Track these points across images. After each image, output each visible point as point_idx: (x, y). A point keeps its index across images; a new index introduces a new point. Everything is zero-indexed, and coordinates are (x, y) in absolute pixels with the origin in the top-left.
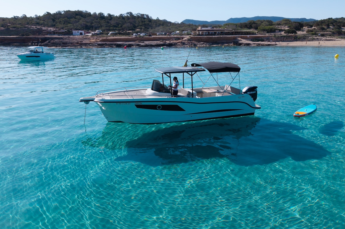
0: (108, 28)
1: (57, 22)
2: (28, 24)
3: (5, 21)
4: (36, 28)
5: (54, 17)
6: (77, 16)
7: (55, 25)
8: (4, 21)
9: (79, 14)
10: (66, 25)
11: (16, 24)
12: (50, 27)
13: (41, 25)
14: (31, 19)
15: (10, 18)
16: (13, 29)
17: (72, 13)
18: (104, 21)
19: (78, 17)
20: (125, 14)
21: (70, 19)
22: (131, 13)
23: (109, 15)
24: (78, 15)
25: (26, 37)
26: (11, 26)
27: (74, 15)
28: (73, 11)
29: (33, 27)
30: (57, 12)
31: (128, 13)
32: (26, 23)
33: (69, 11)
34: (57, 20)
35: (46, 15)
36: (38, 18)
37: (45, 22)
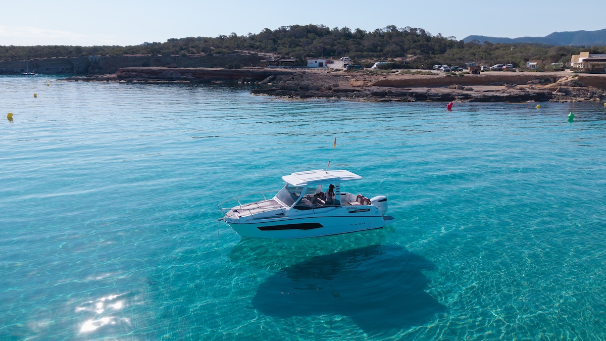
0: (359, 53)
1: (279, 44)
2: (238, 47)
3: (208, 42)
4: (249, 53)
5: (275, 36)
6: (309, 34)
7: (276, 49)
8: (206, 43)
9: (312, 31)
10: (293, 49)
11: (221, 47)
12: (269, 52)
13: (257, 49)
14: (243, 39)
15: (215, 37)
16: (217, 55)
17: (302, 29)
18: (354, 42)
19: (311, 35)
20: (384, 28)
21: (299, 40)
22: (394, 27)
23: (359, 31)
24: (311, 33)
25: (236, 69)
26: (215, 51)
27: (305, 32)
28: (303, 25)
29: (244, 53)
30: (280, 28)
31: (389, 27)
32: (235, 46)
33: (297, 26)
34: (279, 41)
35: (265, 32)
36: (253, 38)
37: (262, 45)
